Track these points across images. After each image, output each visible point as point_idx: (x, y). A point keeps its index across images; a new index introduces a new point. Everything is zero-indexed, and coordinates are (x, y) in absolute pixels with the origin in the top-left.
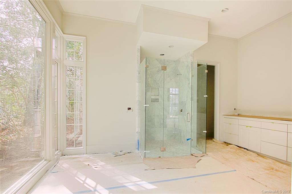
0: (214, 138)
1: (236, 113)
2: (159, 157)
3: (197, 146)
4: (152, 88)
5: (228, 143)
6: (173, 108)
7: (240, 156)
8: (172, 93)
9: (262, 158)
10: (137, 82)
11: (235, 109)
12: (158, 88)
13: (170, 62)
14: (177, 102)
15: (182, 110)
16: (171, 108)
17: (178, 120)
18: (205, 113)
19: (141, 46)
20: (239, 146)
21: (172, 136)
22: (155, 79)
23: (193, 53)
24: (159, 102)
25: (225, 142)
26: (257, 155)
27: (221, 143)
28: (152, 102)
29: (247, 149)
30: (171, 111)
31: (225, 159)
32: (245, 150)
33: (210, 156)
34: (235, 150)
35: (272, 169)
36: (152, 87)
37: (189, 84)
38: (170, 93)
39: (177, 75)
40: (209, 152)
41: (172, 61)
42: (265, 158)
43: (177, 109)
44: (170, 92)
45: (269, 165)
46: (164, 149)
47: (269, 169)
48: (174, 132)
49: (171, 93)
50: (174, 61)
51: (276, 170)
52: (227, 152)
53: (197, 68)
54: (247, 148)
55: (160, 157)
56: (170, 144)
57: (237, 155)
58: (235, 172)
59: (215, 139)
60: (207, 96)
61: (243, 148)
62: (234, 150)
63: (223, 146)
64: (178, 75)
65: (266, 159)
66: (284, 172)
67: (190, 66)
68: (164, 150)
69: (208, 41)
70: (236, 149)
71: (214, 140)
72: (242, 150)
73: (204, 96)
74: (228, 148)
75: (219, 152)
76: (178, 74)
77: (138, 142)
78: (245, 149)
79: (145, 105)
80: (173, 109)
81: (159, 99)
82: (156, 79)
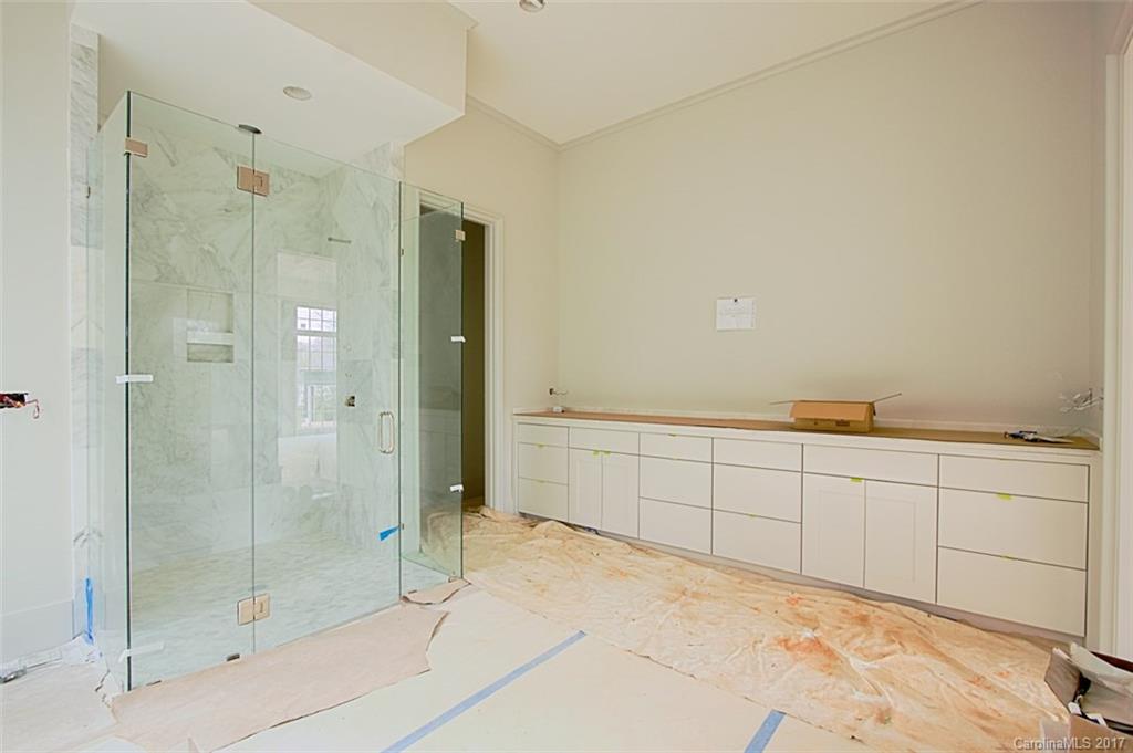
0: (484, 504)
1: (557, 405)
2: (231, 659)
3: (421, 551)
4: (189, 290)
5: (532, 517)
6: (312, 388)
7: (580, 560)
8: (307, 328)
9: (644, 555)
10: (76, 243)
11: (551, 392)
12: (231, 296)
13: (293, 181)
14: (330, 364)
15: (353, 398)
16: (306, 389)
17: (335, 435)
18: (457, 409)
19: (100, 37)
20: (570, 522)
21: (307, 516)
22: (206, 247)
23: (402, 153)
24: (236, 362)
25: (523, 515)
26: (627, 545)
27: (512, 521)
28: (189, 360)
29: (595, 530)
30: (305, 401)
31: (535, 586)
32: (592, 536)
33: (479, 589)
34: (560, 541)
35: (683, 593)
36: (191, 287)
37: (384, 284)
38: (299, 327)
39: (330, 239)
40: (474, 570)
41: (303, 175)
42: (650, 554)
43: (330, 392)
44: (299, 323)
45: (669, 579)
46: (258, 609)
47: (676, 595)
48: (315, 497)
49: (303, 325)
50: (315, 180)
51: (695, 595)
52: (539, 555)
53: (421, 222)
54: (598, 528)
55: (236, 657)
56: (297, 561)
57: (572, 562)
58: (584, 639)
59: (488, 506)
60: (462, 339)
61: (584, 528)
62: (555, 541)
63: (520, 533)
64: (332, 243)
65: (656, 557)
66: (715, 598)
67: (389, 208)
68: (259, 613)
69: (466, 112)
70: (561, 535)
71: (485, 511)
72: (584, 537)
73: (453, 339)
74: (540, 536)
75: (510, 561)
76: (333, 236)
77: (89, 595)
78: (589, 529)
79: (126, 378)
80: (312, 393)
81: (235, 349)
82: (214, 247)
